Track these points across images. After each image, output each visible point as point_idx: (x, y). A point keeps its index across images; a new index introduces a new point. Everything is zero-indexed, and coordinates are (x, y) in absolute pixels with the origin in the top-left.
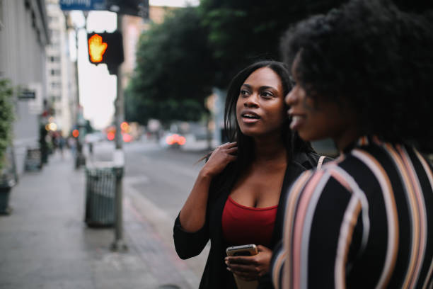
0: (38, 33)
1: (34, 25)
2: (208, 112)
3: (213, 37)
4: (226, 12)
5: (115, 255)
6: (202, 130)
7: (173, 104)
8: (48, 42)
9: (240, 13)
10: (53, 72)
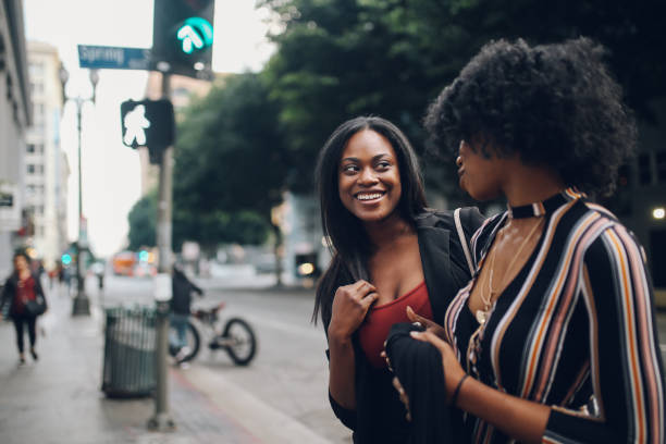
0: (15, 107)
1: (9, 95)
2: (276, 229)
3: (286, 116)
4: (307, 79)
5: (157, 436)
6: (268, 258)
7: (223, 218)
8: (29, 122)
9: (328, 80)
10: (32, 169)
